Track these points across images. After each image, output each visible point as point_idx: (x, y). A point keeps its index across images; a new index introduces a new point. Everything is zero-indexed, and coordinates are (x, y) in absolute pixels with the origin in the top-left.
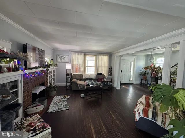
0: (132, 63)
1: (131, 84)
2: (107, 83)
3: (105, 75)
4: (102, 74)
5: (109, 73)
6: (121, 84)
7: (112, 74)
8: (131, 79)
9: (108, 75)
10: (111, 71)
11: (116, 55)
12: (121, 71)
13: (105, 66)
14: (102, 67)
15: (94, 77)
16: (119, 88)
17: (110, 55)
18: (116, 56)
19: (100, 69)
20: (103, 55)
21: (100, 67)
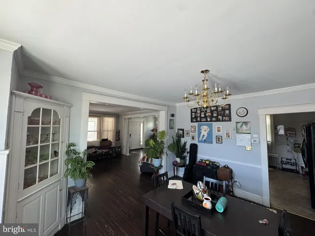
0: (142, 125)
1: (142, 149)
2: (115, 150)
3: (111, 140)
4: (107, 139)
5: (116, 137)
6: (131, 151)
7: (119, 139)
8: (141, 144)
9: (115, 140)
10: (119, 135)
11: (124, 117)
12: (130, 135)
13: (111, 129)
14: (107, 131)
15: (98, 145)
16: (128, 154)
17: (117, 116)
18: (125, 119)
19: (106, 133)
20: (109, 117)
21: (105, 131)
